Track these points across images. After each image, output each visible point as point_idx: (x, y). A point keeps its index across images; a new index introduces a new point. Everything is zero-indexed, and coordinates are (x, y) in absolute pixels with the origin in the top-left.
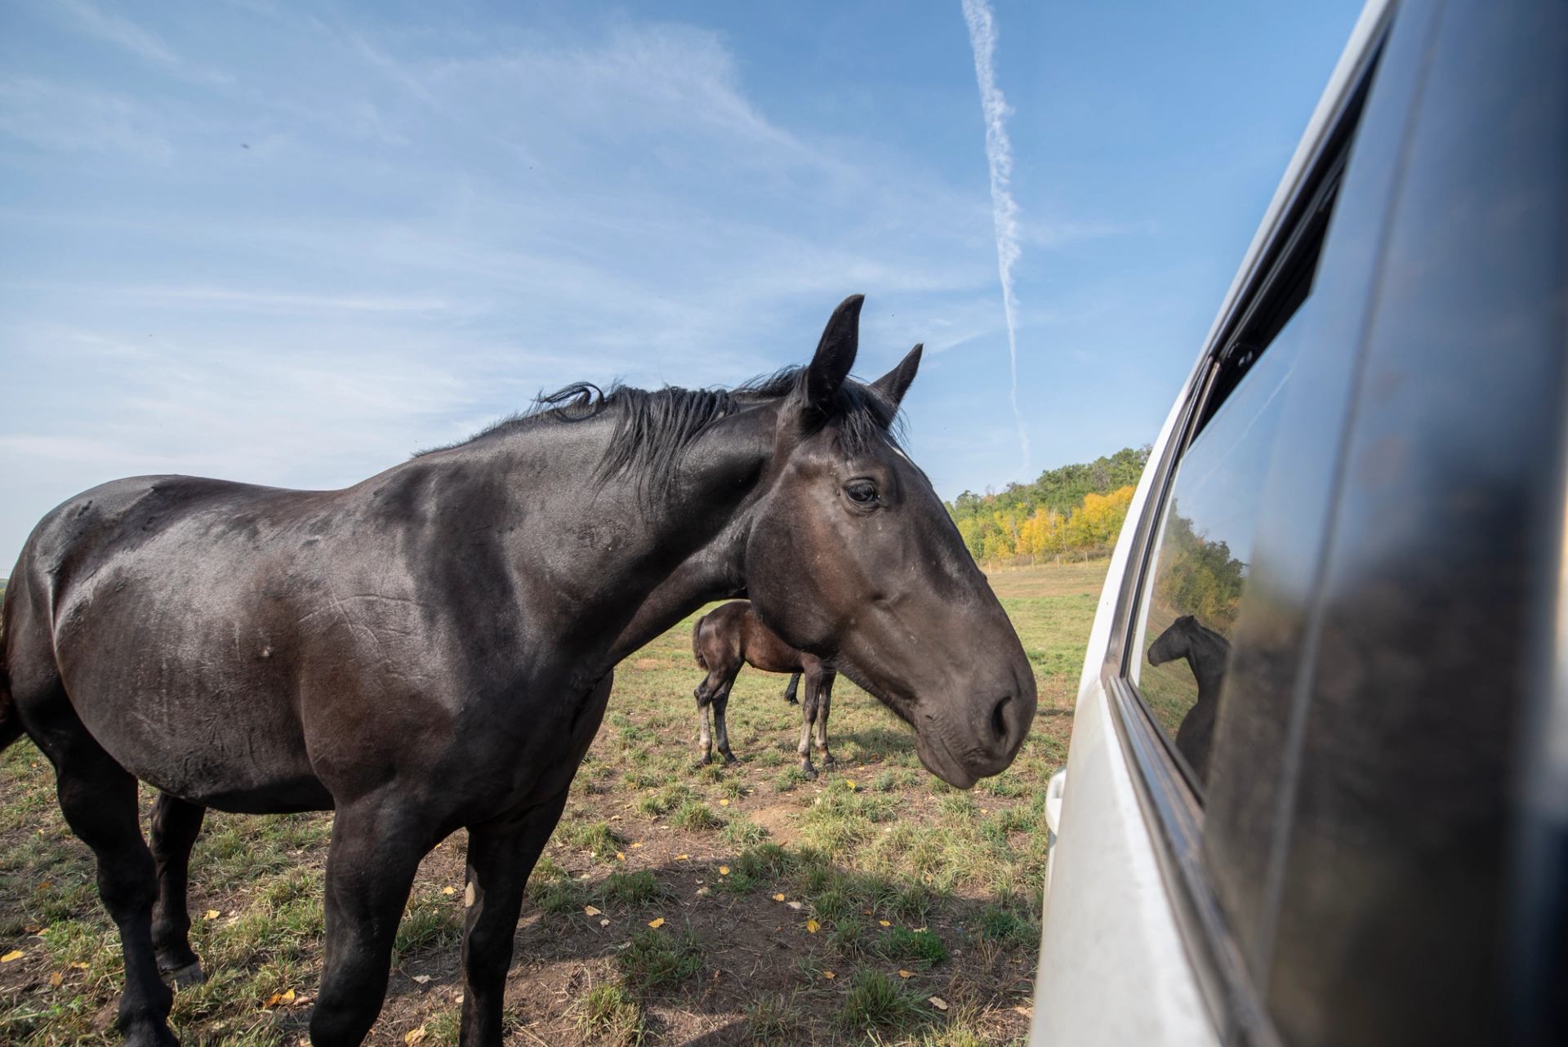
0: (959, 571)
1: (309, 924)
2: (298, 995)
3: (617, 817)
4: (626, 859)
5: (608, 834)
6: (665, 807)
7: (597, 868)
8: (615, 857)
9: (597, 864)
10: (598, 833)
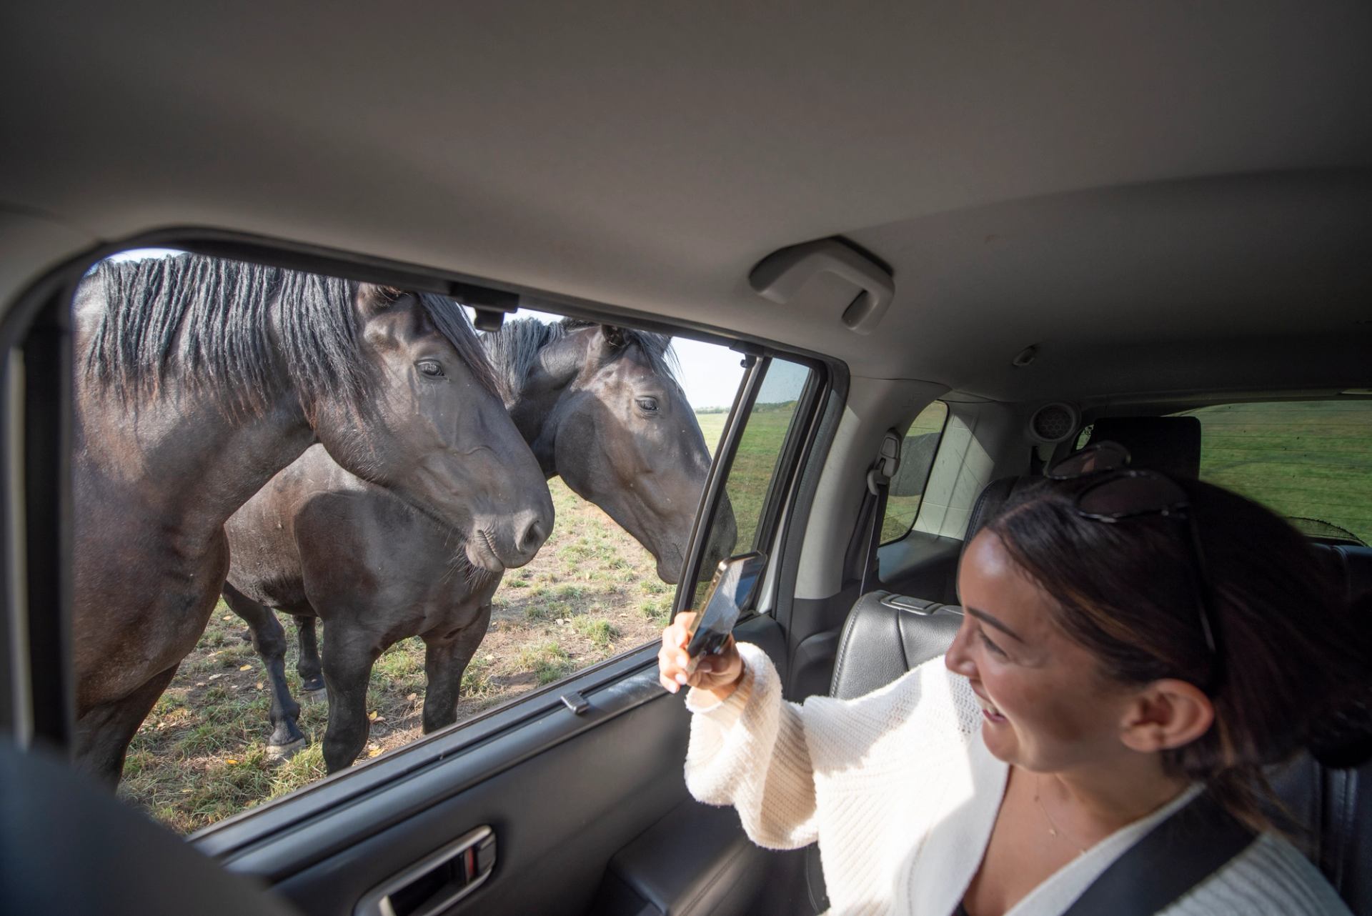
0: (701, 459)
1: (399, 669)
2: (378, 716)
3: (624, 614)
4: (615, 649)
5: (607, 628)
6: (661, 610)
7: (593, 653)
8: (606, 646)
9: (593, 650)
10: (599, 627)
